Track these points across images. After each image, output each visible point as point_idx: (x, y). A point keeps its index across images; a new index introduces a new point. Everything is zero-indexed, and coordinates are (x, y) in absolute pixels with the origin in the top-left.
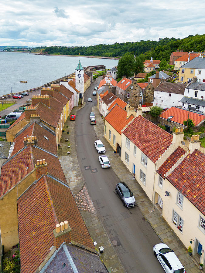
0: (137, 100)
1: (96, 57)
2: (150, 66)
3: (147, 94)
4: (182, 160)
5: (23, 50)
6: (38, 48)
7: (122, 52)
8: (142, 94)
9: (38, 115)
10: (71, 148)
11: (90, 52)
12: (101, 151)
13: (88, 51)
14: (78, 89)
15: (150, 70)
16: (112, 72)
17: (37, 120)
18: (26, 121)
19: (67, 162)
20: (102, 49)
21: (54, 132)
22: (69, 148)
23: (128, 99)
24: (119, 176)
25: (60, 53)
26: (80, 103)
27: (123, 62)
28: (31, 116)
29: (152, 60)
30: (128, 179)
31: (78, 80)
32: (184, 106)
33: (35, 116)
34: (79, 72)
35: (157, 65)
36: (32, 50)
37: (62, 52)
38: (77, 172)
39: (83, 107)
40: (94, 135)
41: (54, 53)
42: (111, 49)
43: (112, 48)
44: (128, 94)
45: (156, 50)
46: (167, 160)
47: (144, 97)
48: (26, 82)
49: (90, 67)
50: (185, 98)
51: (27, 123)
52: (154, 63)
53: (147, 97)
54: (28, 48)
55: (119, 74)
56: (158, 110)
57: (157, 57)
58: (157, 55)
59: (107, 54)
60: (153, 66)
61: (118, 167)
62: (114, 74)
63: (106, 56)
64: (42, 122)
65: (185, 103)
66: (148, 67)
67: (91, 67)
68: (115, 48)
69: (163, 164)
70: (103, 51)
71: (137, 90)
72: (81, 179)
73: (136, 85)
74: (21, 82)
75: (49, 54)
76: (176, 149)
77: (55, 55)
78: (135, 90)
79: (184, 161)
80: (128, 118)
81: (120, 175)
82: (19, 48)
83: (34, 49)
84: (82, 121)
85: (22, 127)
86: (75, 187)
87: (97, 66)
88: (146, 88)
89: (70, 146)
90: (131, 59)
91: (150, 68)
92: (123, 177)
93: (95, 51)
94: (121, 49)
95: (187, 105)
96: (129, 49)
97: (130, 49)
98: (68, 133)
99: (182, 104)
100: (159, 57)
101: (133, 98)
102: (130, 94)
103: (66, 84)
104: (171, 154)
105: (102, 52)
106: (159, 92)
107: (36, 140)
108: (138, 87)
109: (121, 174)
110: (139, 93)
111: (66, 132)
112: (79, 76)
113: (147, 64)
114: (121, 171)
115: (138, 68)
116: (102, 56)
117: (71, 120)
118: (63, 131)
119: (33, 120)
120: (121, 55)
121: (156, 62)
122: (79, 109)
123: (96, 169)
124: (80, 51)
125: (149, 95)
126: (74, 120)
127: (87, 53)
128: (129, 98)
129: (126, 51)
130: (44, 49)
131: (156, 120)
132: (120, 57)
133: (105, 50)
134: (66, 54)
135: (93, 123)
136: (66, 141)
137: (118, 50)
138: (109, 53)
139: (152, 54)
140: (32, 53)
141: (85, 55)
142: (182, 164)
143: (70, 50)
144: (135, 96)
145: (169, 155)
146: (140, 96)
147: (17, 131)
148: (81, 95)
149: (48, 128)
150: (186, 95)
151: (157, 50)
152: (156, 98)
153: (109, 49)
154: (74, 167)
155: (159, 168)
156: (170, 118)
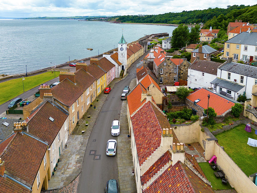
0: (171, 77)
1: (164, 24)
2: (209, 35)
3: (183, 70)
4: (163, 172)
5: (101, 19)
6: (114, 17)
7: (189, 20)
8: (177, 71)
9: (51, 94)
10: (88, 126)
11: (159, 20)
12: (114, 134)
13: (157, 19)
14: (120, 61)
15: (209, 39)
16: (168, 42)
17: (49, 99)
18: (41, 99)
19: (77, 142)
20: (170, 17)
21: (67, 111)
22: (87, 126)
23: (161, 76)
24: (119, 168)
25: (131, 21)
26: (122, 74)
27: (177, 33)
28: (45, 95)
29: (211, 29)
30: (126, 174)
31: (120, 52)
32: (215, 88)
33: (48, 95)
34: (122, 45)
35: (217, 34)
36: (108, 19)
37: (133, 20)
38: (80, 157)
39: (123, 79)
40: (118, 113)
41: (126, 21)
42: (178, 16)
43: (180, 16)
44: (161, 70)
45: (218, 19)
46: (153, 166)
47: (179, 74)
48: (92, 50)
49: (153, 35)
50: (218, 79)
51: (41, 101)
52: (213, 32)
53: (182, 74)
54: (105, 17)
55: (173, 44)
56: (185, 92)
57: (219, 25)
58: (219, 24)
59: (174, 21)
60: (212, 35)
61: (124, 155)
62: (170, 43)
63: (173, 24)
64: (56, 101)
65: (216, 85)
66: (207, 36)
67: (155, 34)
68: (183, 16)
69: (148, 169)
70: (170, 18)
71: (171, 66)
72: (79, 167)
73: (170, 62)
74: (88, 49)
75: (122, 22)
76: (164, 154)
77: (127, 23)
78: (169, 66)
79: (164, 173)
80: (141, 101)
81: (122, 167)
82: (98, 18)
83: (110, 18)
84: (115, 95)
85: (37, 105)
86: (69, 177)
87: (160, 34)
88: (181, 65)
89: (88, 124)
90: (185, 30)
91: (209, 37)
92: (123, 170)
93: (164, 19)
94: (188, 16)
95: (218, 88)
96: (195, 16)
97: (197, 16)
98: (95, 107)
99: (213, 86)
100: (221, 26)
101: (167, 74)
102: (163, 70)
103: (108, 57)
104: (158, 158)
105: (169, 20)
106: (192, 70)
107: (25, 126)
108: (172, 63)
109: (123, 165)
110: (173, 70)
111: (93, 107)
112: (122, 49)
113: (206, 33)
114: (125, 161)
115: (192, 38)
116: (169, 23)
117: (105, 93)
118: (91, 106)
119: (46, 99)
120: (187, 22)
121: (215, 31)
122: (119, 80)
123: (100, 156)
124: (149, 19)
125: (184, 72)
126: (108, 93)
127: (155, 21)
128: (162, 74)
129: (193, 18)
130: (118, 18)
131: (183, 101)
132: (187, 24)
133: (173, 18)
134: (137, 22)
135: (123, 98)
136: (88, 117)
137: (186, 18)
138: (176, 21)
139: (214, 23)
140: (108, 21)
141: (154, 23)
142: (161, 177)
143: (140, 18)
144: (169, 72)
145: (156, 160)
146: (175, 72)
147: (33, 108)
148: (123, 66)
149: (61, 107)
150: (219, 75)
151: (220, 19)
152: (190, 76)
153: (176, 17)
154: (80, 149)
155: (143, 174)
156: (196, 101)
